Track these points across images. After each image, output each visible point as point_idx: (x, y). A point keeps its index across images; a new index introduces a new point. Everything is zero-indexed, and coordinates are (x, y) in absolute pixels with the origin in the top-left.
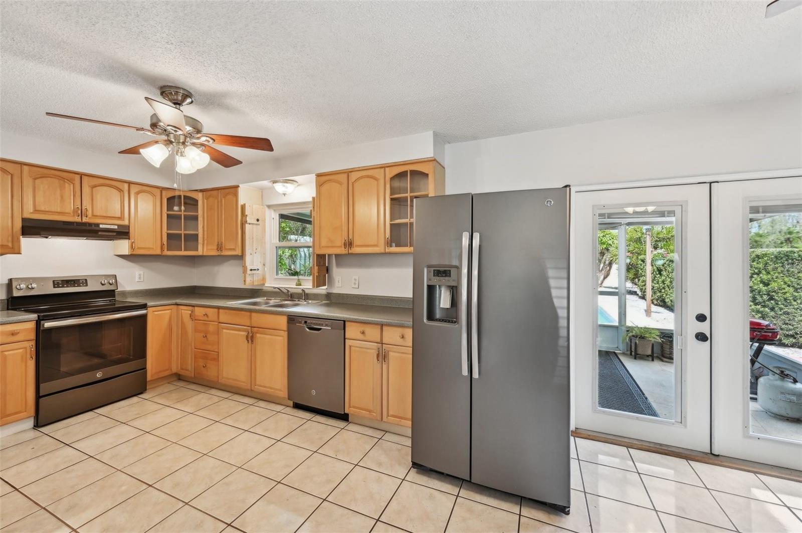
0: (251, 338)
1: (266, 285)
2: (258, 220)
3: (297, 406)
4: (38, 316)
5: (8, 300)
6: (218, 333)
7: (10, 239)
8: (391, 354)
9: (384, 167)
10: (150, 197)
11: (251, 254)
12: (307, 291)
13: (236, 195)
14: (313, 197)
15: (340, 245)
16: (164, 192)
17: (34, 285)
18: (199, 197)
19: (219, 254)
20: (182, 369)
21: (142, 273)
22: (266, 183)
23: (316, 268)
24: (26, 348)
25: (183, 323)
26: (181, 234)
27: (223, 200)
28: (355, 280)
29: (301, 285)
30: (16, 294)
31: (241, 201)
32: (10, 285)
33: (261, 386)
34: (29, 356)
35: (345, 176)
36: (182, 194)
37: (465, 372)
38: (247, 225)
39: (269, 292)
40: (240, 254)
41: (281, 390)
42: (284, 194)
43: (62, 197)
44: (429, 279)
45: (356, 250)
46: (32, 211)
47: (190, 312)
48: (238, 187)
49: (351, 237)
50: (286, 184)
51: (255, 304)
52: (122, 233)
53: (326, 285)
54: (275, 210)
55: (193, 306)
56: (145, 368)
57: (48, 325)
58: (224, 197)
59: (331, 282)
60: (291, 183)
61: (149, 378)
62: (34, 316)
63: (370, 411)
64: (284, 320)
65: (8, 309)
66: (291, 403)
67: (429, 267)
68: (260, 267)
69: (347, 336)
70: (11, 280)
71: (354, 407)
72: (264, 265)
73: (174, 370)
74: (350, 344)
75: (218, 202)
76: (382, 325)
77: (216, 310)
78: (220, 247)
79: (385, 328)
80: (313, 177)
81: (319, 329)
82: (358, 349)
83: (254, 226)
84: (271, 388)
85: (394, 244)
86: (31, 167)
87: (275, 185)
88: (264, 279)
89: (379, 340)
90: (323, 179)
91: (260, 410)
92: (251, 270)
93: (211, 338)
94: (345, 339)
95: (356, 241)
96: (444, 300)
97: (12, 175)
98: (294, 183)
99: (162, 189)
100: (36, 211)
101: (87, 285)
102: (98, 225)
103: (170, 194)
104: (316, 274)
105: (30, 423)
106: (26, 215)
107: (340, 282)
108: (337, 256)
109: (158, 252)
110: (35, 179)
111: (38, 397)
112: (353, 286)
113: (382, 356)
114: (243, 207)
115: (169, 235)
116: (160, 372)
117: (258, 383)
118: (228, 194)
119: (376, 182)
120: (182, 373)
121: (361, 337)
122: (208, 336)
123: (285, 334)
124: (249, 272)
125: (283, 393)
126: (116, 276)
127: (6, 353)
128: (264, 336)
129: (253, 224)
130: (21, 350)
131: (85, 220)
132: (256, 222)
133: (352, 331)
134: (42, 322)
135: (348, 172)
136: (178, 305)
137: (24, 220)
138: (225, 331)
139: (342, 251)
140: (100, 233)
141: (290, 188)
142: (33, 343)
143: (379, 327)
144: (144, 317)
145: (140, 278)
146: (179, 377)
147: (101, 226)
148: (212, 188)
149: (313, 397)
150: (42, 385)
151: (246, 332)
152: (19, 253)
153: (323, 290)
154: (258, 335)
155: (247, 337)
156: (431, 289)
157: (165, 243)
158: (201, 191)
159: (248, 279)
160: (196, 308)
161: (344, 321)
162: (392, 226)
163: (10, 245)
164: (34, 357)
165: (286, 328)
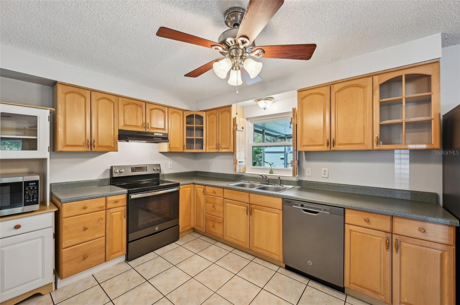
0: (250, 212)
1: (246, 172)
2: (243, 128)
4: (128, 190)
5: (111, 179)
6: (223, 205)
7: (113, 142)
8: (404, 245)
9: (371, 75)
10: (178, 116)
11: (239, 151)
13: (230, 112)
14: (293, 108)
15: (322, 143)
16: (184, 112)
17: (123, 170)
18: (204, 114)
19: (217, 151)
20: (197, 225)
21: (171, 163)
22: (251, 102)
24: (122, 211)
25: (197, 196)
26: (194, 139)
27: (220, 116)
28: (325, 171)
29: (273, 173)
30: (115, 175)
31: (233, 115)
32: (111, 170)
33: (258, 248)
34: (123, 216)
35: (327, 88)
36: (194, 113)
38: (237, 132)
39: (248, 177)
40: (232, 151)
41: (276, 254)
42: (265, 109)
43: (137, 116)
46: (123, 125)
47: (203, 189)
48: (231, 106)
49: (333, 137)
50: (267, 101)
51: (242, 186)
52: (165, 139)
54: (251, 121)
55: (205, 186)
56: (178, 225)
57: (133, 196)
58: (221, 114)
59: (301, 172)
60: (270, 100)
61: (180, 231)
62: (125, 191)
63: (376, 292)
64: (280, 201)
65: (111, 185)
66: (284, 266)
68: (244, 160)
69: (347, 222)
70: (112, 167)
71: (354, 284)
72: (245, 159)
73: (192, 226)
74: (351, 229)
75: (216, 117)
76: (393, 216)
77: (222, 190)
78: (218, 147)
79: (395, 220)
80: (296, 92)
81: (315, 212)
82: (360, 234)
83: (241, 132)
84: (267, 251)
85: (381, 142)
86: (122, 98)
87: (258, 103)
88: (245, 169)
89: (388, 229)
90: (305, 93)
91: (259, 265)
92: (239, 162)
93: (218, 208)
94: (344, 223)
95: (340, 141)
97: (114, 103)
98: (273, 99)
99: (184, 111)
100: (125, 125)
101: (147, 171)
102: (153, 133)
103: (189, 114)
105: (123, 258)
106: (121, 128)
107: (310, 172)
108: (306, 152)
109: (182, 150)
110: (124, 105)
111: (128, 242)
112: (323, 176)
113: (392, 245)
114: (235, 119)
115: (187, 139)
116: (186, 227)
117: (255, 245)
118: (224, 111)
119: (363, 89)
120: (197, 228)
121: (365, 224)
122: (216, 206)
123: (281, 212)
124: (238, 163)
125: (279, 257)
126: (160, 164)
127: (113, 214)
128: (261, 211)
129: (240, 131)
130: (119, 212)
131: (147, 130)
132: (242, 130)
134: (130, 195)
135: (331, 85)
136: (194, 184)
137: (119, 131)
138: (228, 204)
140: (154, 138)
141: (268, 104)
142: (125, 208)
143: (389, 218)
144: (178, 192)
145: (171, 166)
146: (194, 230)
147: (155, 134)
148: (212, 109)
149: (308, 266)
150: (129, 235)
151: (246, 207)
152: (117, 151)
153: (295, 178)
154: (256, 210)
155: (247, 210)
157: (185, 145)
158: (205, 111)
159: (238, 168)
160: (206, 187)
161: (344, 208)
162: (381, 126)
163: (113, 146)
164: (126, 217)
165: (281, 208)
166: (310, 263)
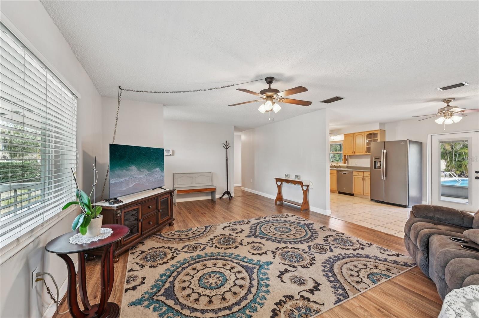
3: (340, 193)
8: (366, 179)
9: (365, 132)
12: (340, 166)
14: (343, 140)
23: (344, 159)
28: (356, 162)
29: (338, 164)
35: (353, 135)
37: (382, 179)
44: (374, 160)
45: (356, 154)
49: (354, 150)
53: (346, 164)
59: (348, 163)
63: (360, 193)
64: (336, 171)
66: (338, 192)
67: (374, 157)
69: (354, 175)
71: (356, 192)
74: (355, 177)
76: (363, 172)
79: (364, 172)
80: (343, 135)
81: (346, 173)
82: (357, 178)
85: (368, 152)
89: (362, 175)
90: (346, 136)
95: (356, 151)
96: (378, 165)
104: (344, 161)
108: (350, 156)
112: (355, 164)
113: (364, 179)
119: (362, 136)
121: (358, 175)
123: (336, 175)
125: (336, 189)
133: (355, 173)
135: (354, 134)
139: (352, 154)
141: (335, 137)
149: (344, 190)
153: (345, 165)
156: (375, 162)
161: (353, 171)
162: (367, 147)
165: (336, 173)
166: (344, 189)
